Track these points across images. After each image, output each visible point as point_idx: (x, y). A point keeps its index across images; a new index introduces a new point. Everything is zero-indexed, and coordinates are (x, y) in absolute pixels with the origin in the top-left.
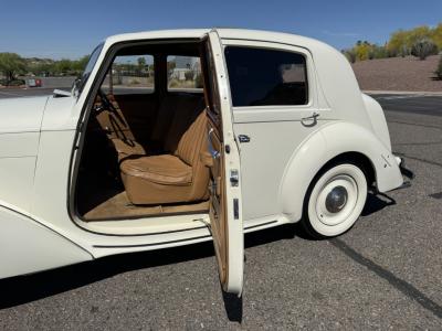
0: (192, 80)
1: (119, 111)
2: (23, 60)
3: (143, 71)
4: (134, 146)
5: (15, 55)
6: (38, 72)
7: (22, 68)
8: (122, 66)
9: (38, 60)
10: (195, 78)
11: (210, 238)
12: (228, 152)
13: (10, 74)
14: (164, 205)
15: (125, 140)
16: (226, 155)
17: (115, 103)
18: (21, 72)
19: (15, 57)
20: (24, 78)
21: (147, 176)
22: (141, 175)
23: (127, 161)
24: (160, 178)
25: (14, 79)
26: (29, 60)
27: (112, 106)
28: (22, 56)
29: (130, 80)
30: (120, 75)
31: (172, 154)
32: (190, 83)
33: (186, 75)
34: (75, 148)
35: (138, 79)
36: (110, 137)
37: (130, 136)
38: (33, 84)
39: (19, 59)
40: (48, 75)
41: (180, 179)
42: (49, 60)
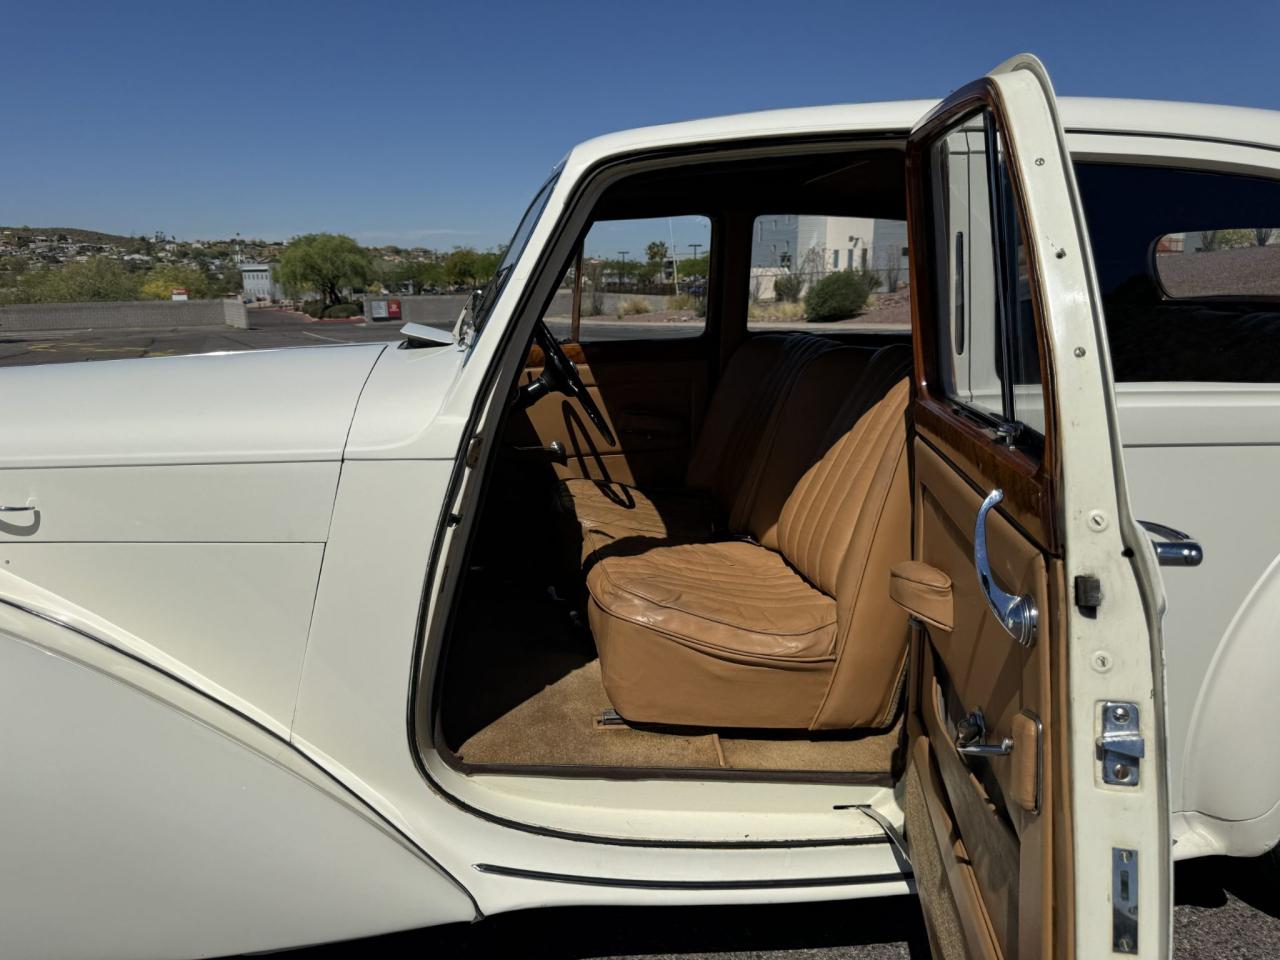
0: (795, 300)
1: (594, 392)
2: (363, 252)
3: (661, 278)
4: (631, 505)
5: (343, 240)
6: (395, 283)
7: (359, 272)
8: (606, 265)
9: (397, 252)
10: (803, 293)
11: (901, 888)
12: (1089, 610)
13: (330, 287)
14: (727, 733)
15: (604, 485)
16: (1078, 622)
17: (583, 369)
18: (357, 282)
19: (346, 246)
20: (363, 298)
21: (674, 626)
22: (656, 618)
23: (610, 563)
24: (720, 637)
25: (337, 301)
26: (378, 253)
27: (574, 375)
28: (362, 244)
29: (624, 302)
30: (598, 288)
31: (757, 540)
32: (788, 307)
33: (777, 286)
34: (446, 519)
35: (645, 301)
36: (561, 471)
37: (620, 470)
38: (383, 313)
39: (355, 249)
40: (418, 290)
41: (793, 646)
42: (426, 252)
